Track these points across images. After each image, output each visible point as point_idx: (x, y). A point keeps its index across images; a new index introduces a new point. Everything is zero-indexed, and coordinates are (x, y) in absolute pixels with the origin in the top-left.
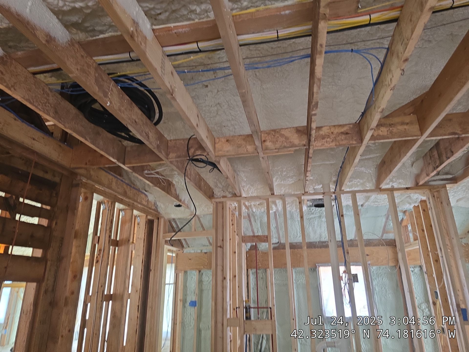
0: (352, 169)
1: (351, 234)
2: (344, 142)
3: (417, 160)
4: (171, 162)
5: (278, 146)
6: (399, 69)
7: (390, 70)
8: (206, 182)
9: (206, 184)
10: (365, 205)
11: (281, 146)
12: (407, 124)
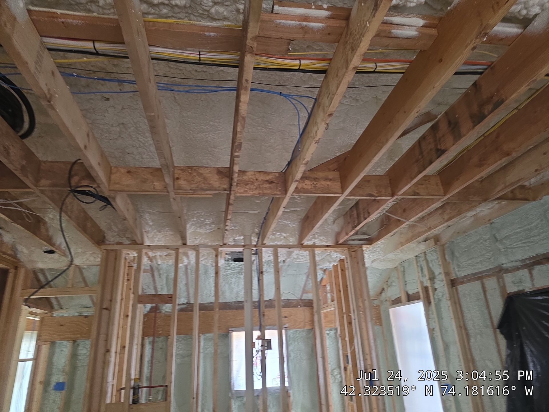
0: (275, 221)
1: (269, 294)
2: (269, 191)
3: (339, 217)
4: (42, 192)
5: (193, 186)
6: (323, 123)
7: (316, 122)
8: (95, 223)
9: (95, 225)
10: (287, 261)
11: (197, 187)
12: (331, 180)
